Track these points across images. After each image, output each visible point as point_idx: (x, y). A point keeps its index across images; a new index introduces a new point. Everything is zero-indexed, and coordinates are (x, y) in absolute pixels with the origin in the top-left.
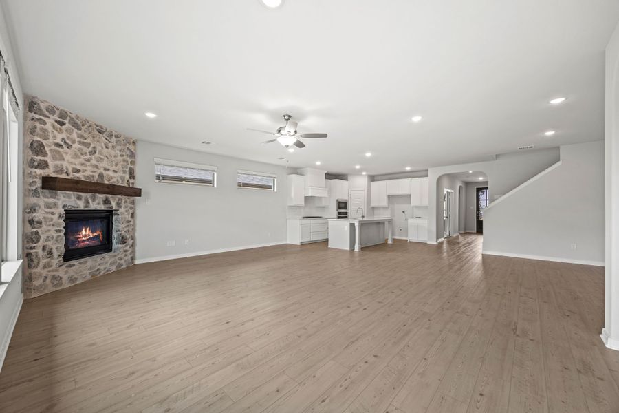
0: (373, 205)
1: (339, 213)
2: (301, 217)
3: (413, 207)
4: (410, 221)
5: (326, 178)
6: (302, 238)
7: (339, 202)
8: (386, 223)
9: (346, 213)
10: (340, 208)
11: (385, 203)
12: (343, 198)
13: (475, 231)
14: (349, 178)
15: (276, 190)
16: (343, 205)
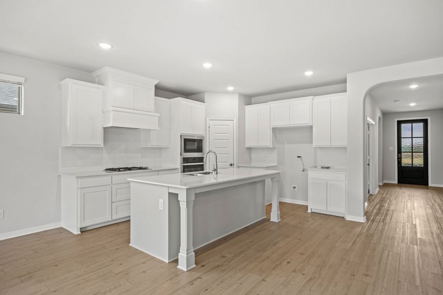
0: (248, 145)
1: (185, 160)
2: (100, 169)
3: (315, 148)
4: (312, 174)
5: (156, 95)
6: (84, 218)
7: (186, 140)
8: (268, 181)
9: (201, 159)
10: (186, 151)
11: (268, 142)
12: (194, 132)
13: (396, 182)
14: (207, 97)
15: (23, 114)
16: (192, 144)
